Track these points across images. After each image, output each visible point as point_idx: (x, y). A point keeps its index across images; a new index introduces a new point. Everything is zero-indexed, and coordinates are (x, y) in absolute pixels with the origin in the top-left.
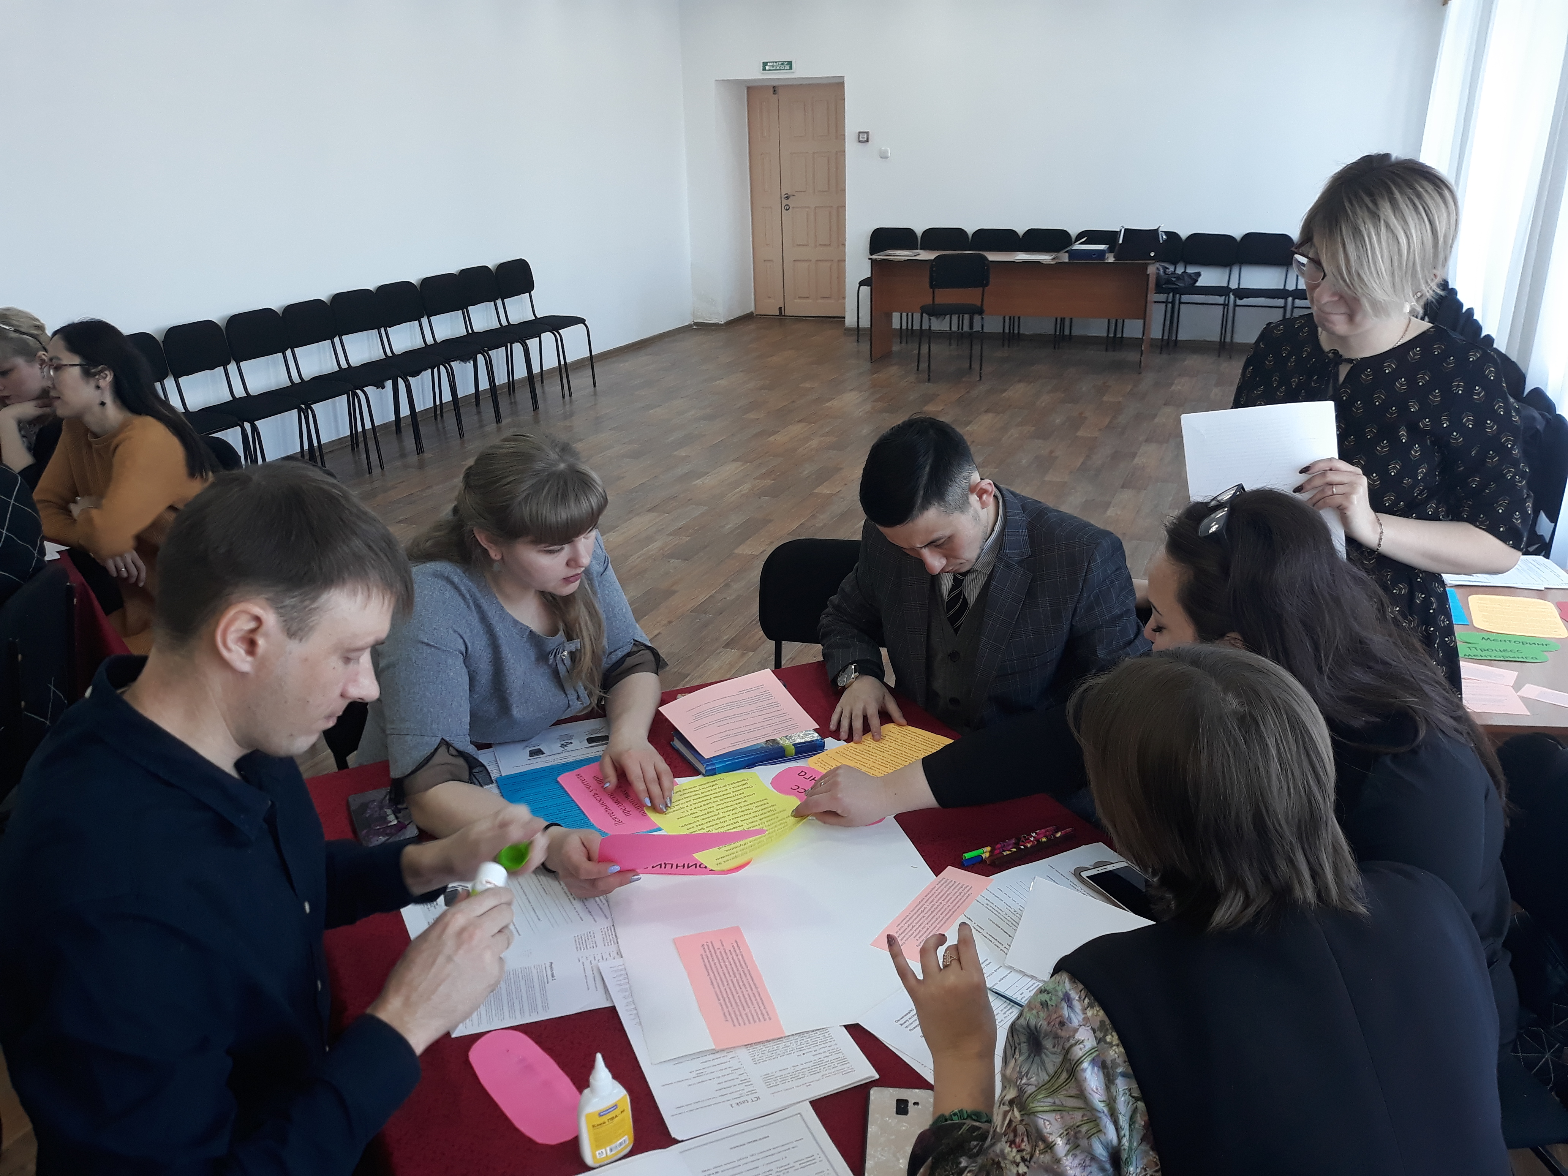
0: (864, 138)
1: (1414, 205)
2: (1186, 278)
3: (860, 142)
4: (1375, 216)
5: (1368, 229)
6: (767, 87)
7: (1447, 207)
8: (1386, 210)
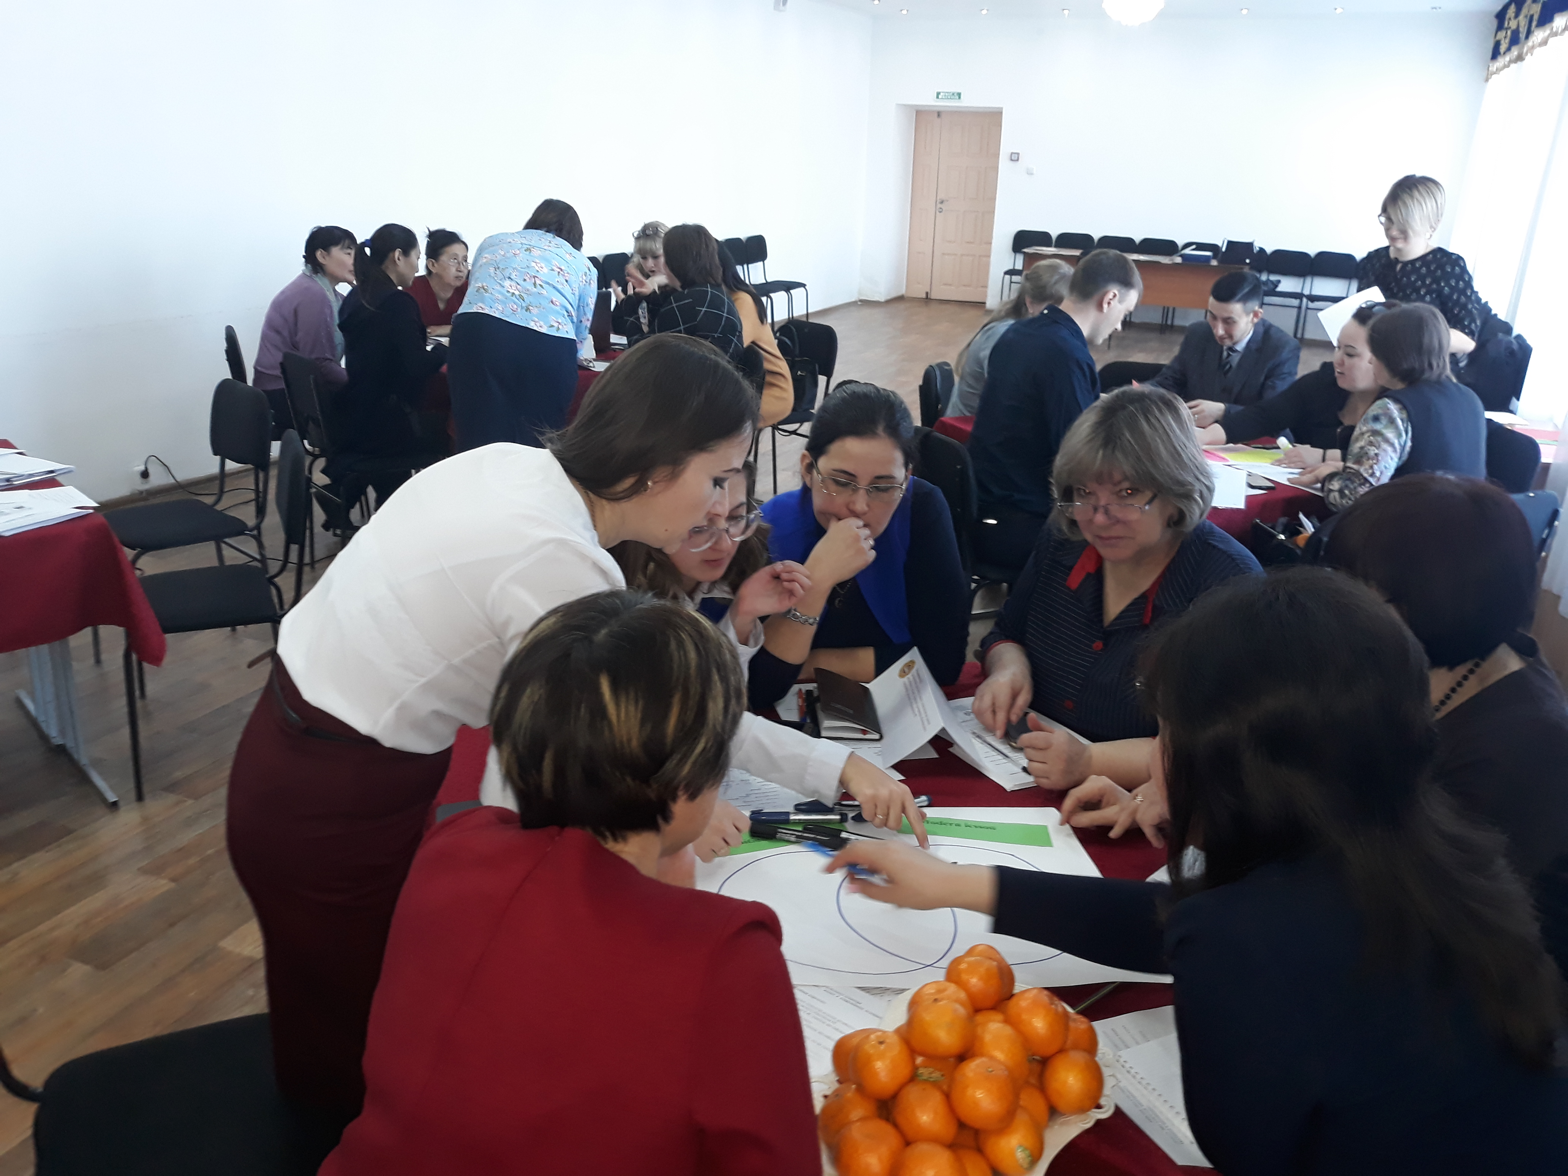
0: (1015, 158)
1: (1428, 193)
2: (1270, 284)
3: (1012, 160)
4: (1412, 197)
5: (1409, 201)
6: (933, 111)
7: (1441, 194)
8: (1416, 194)
